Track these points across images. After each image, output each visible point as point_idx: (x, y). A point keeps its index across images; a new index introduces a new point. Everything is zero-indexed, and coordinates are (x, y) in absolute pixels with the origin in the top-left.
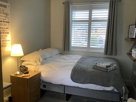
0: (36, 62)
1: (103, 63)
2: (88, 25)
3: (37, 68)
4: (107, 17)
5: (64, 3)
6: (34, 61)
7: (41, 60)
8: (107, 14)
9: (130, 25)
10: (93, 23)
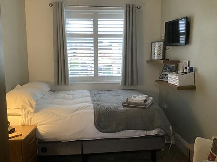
0: (24, 108)
1: (135, 97)
2: (93, 41)
3: (29, 118)
4: (122, 30)
5: (51, 5)
6: (21, 108)
7: (34, 103)
8: (123, 26)
9: (152, 43)
10: (100, 40)
